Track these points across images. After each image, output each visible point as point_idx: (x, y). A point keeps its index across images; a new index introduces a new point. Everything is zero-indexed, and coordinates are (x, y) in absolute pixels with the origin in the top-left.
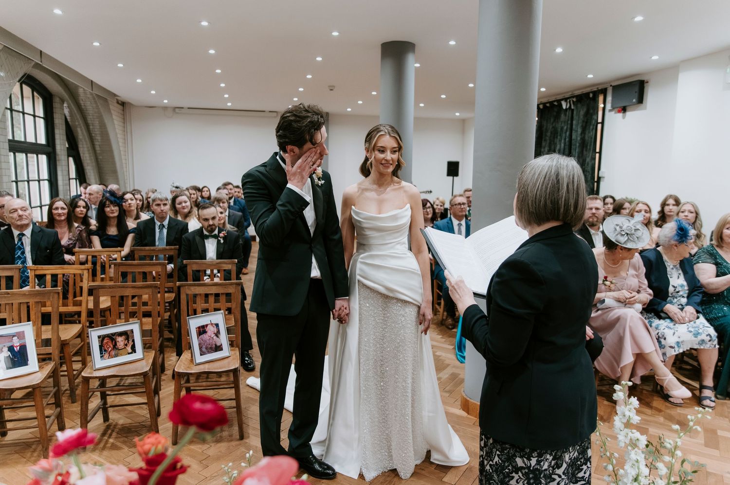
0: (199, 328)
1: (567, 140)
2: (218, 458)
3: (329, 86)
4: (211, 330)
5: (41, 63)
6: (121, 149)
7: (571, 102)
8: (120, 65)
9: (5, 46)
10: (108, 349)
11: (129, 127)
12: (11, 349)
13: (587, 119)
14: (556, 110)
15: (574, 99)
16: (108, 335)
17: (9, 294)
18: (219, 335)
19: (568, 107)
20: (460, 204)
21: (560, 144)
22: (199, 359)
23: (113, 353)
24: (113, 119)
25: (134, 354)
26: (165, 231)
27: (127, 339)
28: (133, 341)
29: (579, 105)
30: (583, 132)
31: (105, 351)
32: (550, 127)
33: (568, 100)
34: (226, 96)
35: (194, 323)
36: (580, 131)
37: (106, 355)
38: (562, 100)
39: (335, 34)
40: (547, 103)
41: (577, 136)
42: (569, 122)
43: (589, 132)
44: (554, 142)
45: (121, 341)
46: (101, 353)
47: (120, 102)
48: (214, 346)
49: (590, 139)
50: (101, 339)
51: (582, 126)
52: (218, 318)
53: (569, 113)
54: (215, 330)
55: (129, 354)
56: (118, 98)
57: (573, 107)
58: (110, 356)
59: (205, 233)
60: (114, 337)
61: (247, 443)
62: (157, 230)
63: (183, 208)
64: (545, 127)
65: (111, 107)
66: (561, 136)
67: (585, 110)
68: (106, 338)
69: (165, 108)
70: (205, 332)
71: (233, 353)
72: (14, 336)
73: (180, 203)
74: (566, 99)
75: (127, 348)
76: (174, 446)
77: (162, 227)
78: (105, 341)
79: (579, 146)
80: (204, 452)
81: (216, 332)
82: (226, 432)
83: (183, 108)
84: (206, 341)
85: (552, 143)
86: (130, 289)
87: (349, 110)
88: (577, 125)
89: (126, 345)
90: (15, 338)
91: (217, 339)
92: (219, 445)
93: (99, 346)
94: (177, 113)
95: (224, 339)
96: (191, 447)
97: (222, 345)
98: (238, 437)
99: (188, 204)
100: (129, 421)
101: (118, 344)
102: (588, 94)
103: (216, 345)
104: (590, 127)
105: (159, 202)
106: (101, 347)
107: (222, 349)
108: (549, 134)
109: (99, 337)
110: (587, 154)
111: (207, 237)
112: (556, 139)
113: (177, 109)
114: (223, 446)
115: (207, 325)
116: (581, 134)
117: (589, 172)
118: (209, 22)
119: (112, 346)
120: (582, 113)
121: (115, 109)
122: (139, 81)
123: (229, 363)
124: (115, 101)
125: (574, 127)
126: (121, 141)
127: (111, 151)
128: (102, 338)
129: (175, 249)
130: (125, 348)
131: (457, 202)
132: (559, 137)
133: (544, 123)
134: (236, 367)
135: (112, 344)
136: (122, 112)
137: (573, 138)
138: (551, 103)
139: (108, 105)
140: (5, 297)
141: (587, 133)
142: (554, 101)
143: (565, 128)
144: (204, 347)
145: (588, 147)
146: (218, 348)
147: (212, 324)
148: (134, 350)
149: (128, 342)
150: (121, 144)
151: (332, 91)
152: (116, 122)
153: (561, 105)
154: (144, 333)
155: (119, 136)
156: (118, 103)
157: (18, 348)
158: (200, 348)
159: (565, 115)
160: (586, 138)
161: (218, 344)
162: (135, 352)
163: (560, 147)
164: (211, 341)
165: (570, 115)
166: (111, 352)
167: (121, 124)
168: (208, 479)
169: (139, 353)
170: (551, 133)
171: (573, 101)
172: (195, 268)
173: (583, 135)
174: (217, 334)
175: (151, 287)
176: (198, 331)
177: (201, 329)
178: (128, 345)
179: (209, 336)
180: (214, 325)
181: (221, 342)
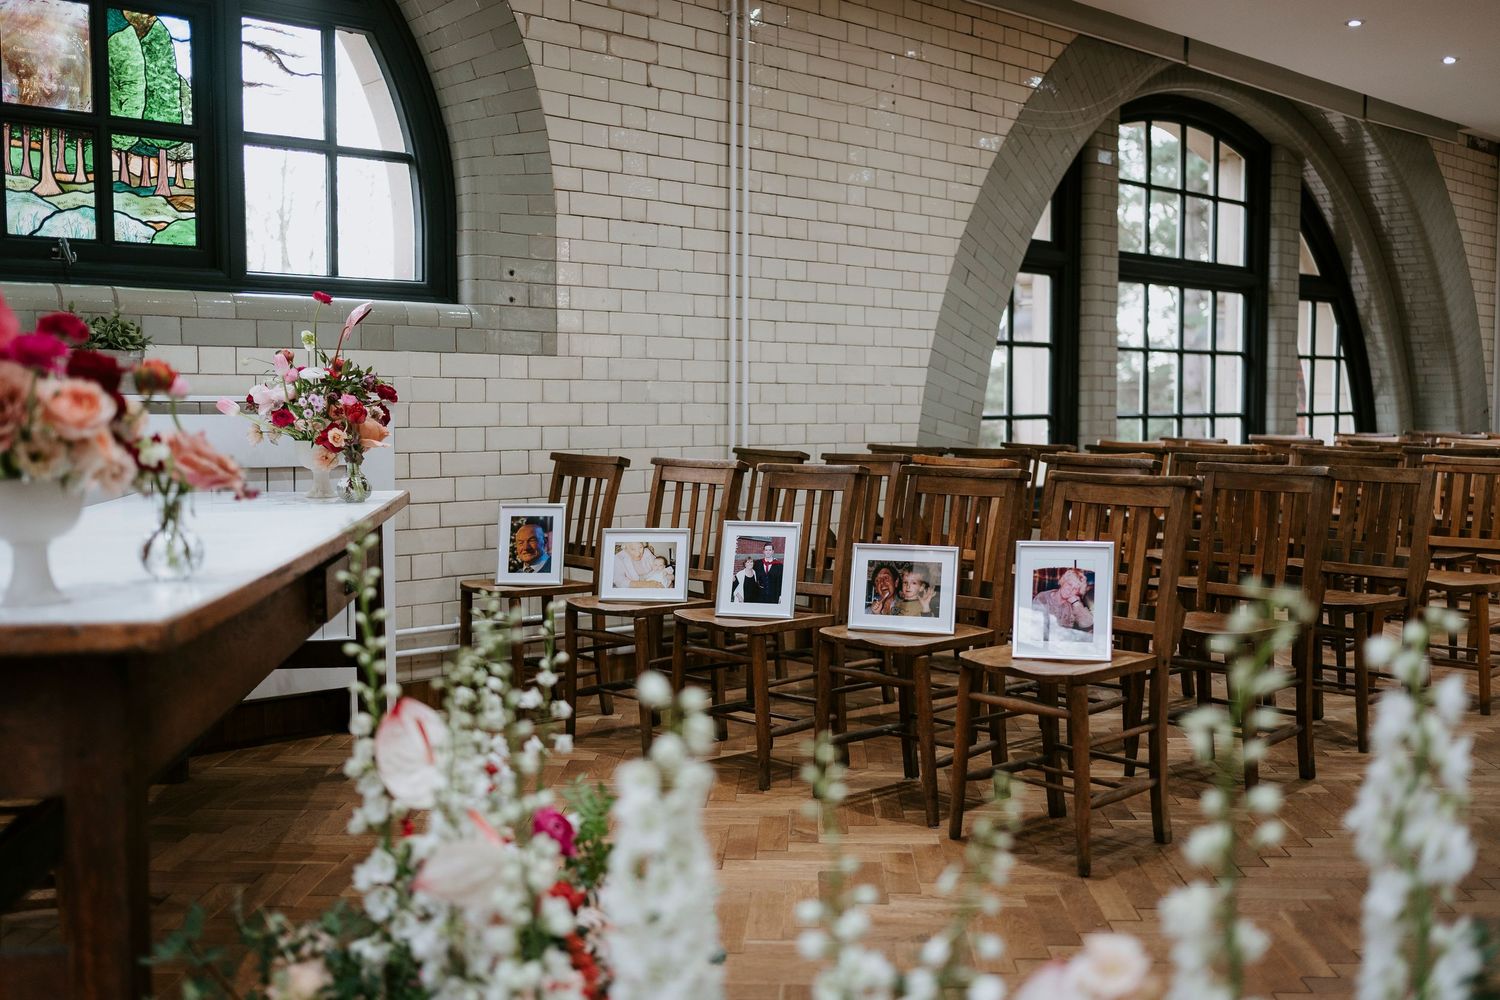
0: (1042, 572)
4: (1072, 585)
5: (1184, 63)
6: (1477, 274)
8: (1355, 24)
9: (1080, 34)
10: (884, 594)
12: (758, 565)
16: (889, 562)
17: (792, 471)
18: (1090, 603)
23: (892, 604)
25: (933, 619)
27: (927, 582)
28: (938, 590)
31: (877, 595)
35: (1031, 560)
37: (877, 606)
45: (912, 584)
46: (869, 599)
47: (1481, 144)
48: (1071, 625)
50: (873, 569)
52: (1097, 558)
54: (1083, 587)
55: (924, 615)
56: (1465, 131)
58: (885, 611)
60: (900, 571)
65: (1441, 157)
68: (883, 570)
70: (1055, 586)
72: (767, 543)
75: (922, 602)
78: (881, 575)
81: (1082, 592)
84: (1052, 608)
86: (970, 482)
89: (921, 594)
90: (768, 548)
91: (1085, 610)
93: (869, 582)
97: (1091, 627)
101: (904, 588)
106: (871, 585)
107: (1089, 639)
115: (1063, 571)
119: (891, 588)
121: (1459, 164)
124: (1463, 141)
126: (1474, 252)
128: (876, 567)
130: (918, 600)
135: (894, 586)
136: (1491, 172)
139: (1428, 153)
140: (787, 476)
146: (1080, 634)
147: (1077, 571)
148: (934, 611)
149: (927, 589)
150: (1473, 261)
152: (1455, 199)
155: (1466, 237)
156: (1472, 146)
157: (770, 566)
161: (1084, 621)
162: (937, 615)
164: (1065, 611)
166: (889, 601)
167: (1482, 205)
174: (1087, 598)
175: (1006, 479)
176: (1037, 579)
177: (1047, 577)
178: (925, 596)
179: (1063, 598)
180: (1082, 574)
181: (1091, 620)
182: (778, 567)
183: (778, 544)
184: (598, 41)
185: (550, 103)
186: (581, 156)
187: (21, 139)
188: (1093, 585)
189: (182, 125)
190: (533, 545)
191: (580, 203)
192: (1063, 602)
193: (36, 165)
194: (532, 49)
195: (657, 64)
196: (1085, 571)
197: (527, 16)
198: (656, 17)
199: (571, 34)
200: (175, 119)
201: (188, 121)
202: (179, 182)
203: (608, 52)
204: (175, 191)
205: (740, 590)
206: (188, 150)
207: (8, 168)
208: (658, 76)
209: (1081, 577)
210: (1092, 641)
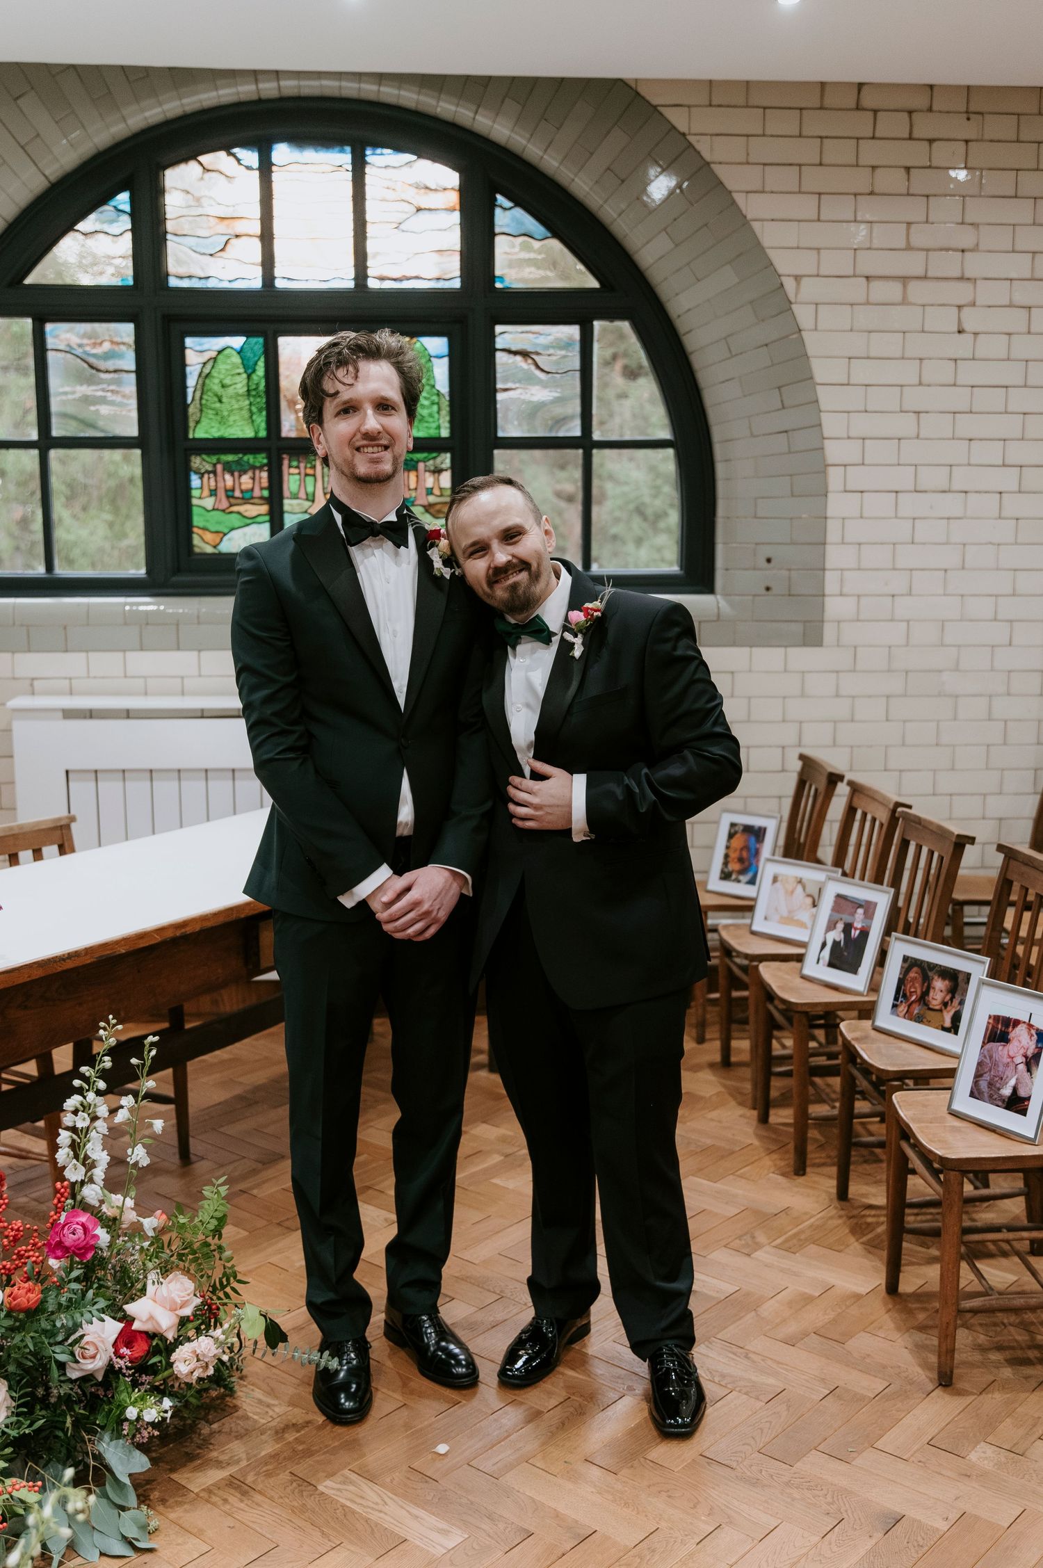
0: (997, 1019)
4: (1022, 1042)
10: (911, 996)
12: (848, 928)
16: (922, 962)
18: (1034, 1068)
22: (962, 1101)
23: (916, 1010)
25: (951, 1036)
27: (953, 992)
28: (962, 1003)
31: (905, 996)
35: (989, 1001)
37: (903, 1008)
45: (939, 989)
46: (896, 999)
48: (1010, 1091)
50: (906, 965)
54: (1032, 1048)
55: (944, 1029)
58: (909, 1016)
60: (930, 974)
68: (915, 969)
70: (1004, 1039)
72: (860, 906)
75: (945, 1013)
78: (912, 974)
81: (1030, 1054)
84: (995, 1065)
89: (945, 1004)
90: (860, 911)
91: (1027, 1075)
93: (899, 979)
97: (1028, 1099)
101: (931, 994)
103: (1015, 1091)
106: (901, 982)
107: (1023, 1112)
109: (906, 959)
115: (1017, 1023)
119: (919, 992)
130: (941, 1010)
135: (922, 989)
144: (987, 1077)
146: (1017, 1103)
147: (1030, 1026)
148: (953, 1026)
149: (952, 999)
157: (858, 932)
158: (978, 1076)
161: (1022, 1093)
162: (956, 1033)
164: (1007, 1072)
166: (914, 1005)
176: (990, 1027)
178: (949, 1008)
179: (1010, 1057)
180: (1033, 1032)
181: (1031, 1090)
182: (865, 934)
183: (869, 908)
184: (893, 291)
185: (821, 370)
186: (861, 425)
187: (298, 467)
189: (439, 439)
190: (745, 854)
191: (857, 477)
192: (1009, 1060)
193: (310, 489)
194: (803, 315)
195: (973, 304)
196: (1037, 1030)
197: (798, 278)
198: (975, 249)
199: (856, 289)
200: (432, 433)
201: (445, 433)
202: (437, 492)
203: (905, 302)
204: (432, 499)
205: (826, 953)
206: (446, 459)
207: (286, 493)
208: (971, 320)
209: (1032, 1035)
210: (1025, 1115)
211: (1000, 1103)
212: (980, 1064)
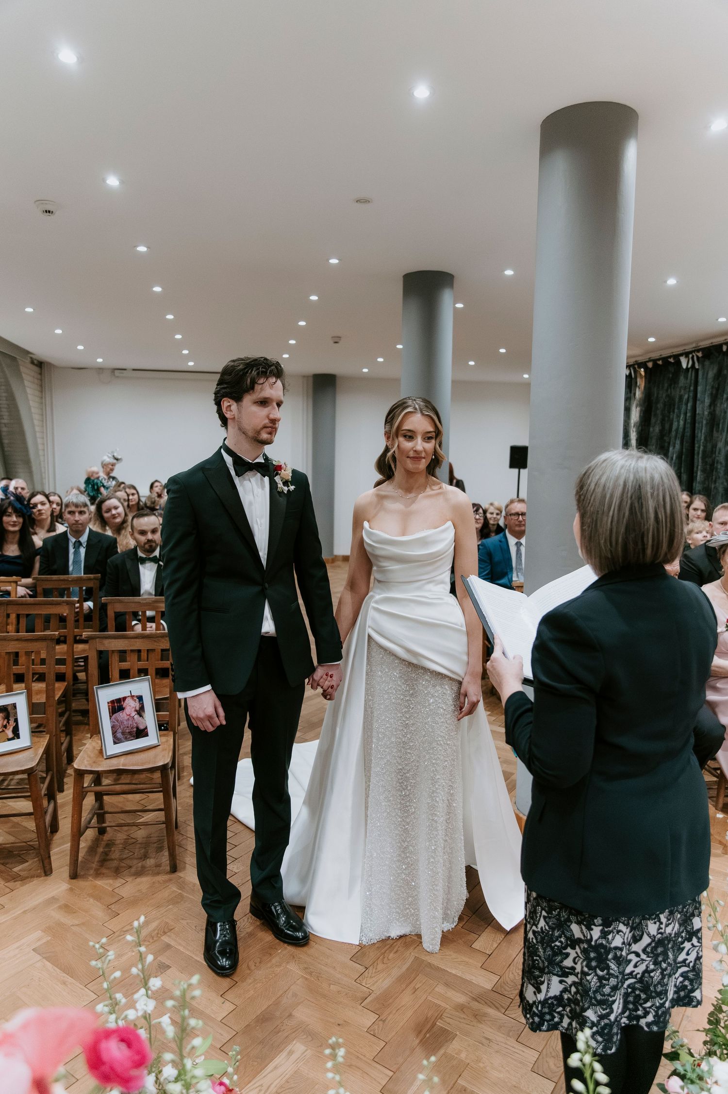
0: (112, 702)
1: (689, 415)
2: (134, 902)
3: (332, 337)
4: (131, 706)
6: (37, 429)
7: (695, 358)
8: (29, 310)
11: (48, 399)
13: (719, 385)
14: (672, 369)
15: (700, 354)
18: (143, 714)
19: (690, 366)
20: (518, 514)
21: (678, 422)
22: (112, 749)
24: (24, 386)
25: (16, 741)
26: (83, 551)
27: (7, 717)
28: (16, 720)
29: (707, 363)
30: (713, 404)
32: (663, 395)
33: (691, 356)
34: (185, 352)
35: (105, 696)
36: (707, 401)
38: (681, 355)
39: (334, 261)
40: (659, 360)
41: (703, 409)
42: (692, 388)
43: (721, 403)
44: (669, 417)
47: (35, 362)
48: (135, 730)
49: (723, 414)
51: (712, 394)
52: (142, 687)
53: (691, 375)
54: (137, 705)
55: (9, 740)
56: (31, 356)
57: (697, 366)
59: (140, 554)
61: (181, 878)
62: (72, 550)
63: (114, 517)
64: (655, 395)
65: (22, 369)
66: (679, 409)
67: (715, 371)
69: (100, 370)
70: (121, 709)
71: (164, 739)
73: (109, 510)
74: (686, 354)
75: (6, 731)
76: (72, 880)
77: (78, 544)
79: (707, 424)
80: (115, 890)
81: (138, 708)
82: (151, 860)
83: (125, 370)
84: (122, 722)
85: (666, 419)
86: (13, 643)
87: (365, 370)
88: (704, 391)
89: (5, 727)
91: (141, 719)
92: (139, 880)
94: (118, 377)
95: (150, 720)
96: (97, 882)
97: (146, 728)
98: (168, 868)
99: (121, 510)
100: (11, 839)
102: (720, 346)
103: (137, 728)
104: (723, 396)
105: (73, 509)
107: (147, 735)
108: (660, 405)
110: (718, 437)
111: (143, 561)
112: (672, 413)
113: (116, 371)
114: (144, 882)
115: (124, 699)
116: (710, 406)
117: (721, 463)
118: (148, 247)
120: (711, 374)
121: (28, 373)
122: (59, 331)
123: (156, 756)
124: (29, 359)
125: (699, 395)
126: (36, 417)
127: (22, 433)
129: (95, 579)
130: (3, 731)
131: (513, 512)
132: (676, 411)
133: (655, 390)
134: (166, 762)
136: (39, 376)
137: (697, 412)
138: (665, 359)
139: (18, 366)
141: (718, 405)
142: (670, 357)
143: (686, 396)
144: (120, 730)
145: (721, 426)
146: (141, 733)
147: (132, 697)
148: (16, 734)
149: (8, 722)
150: (36, 422)
151: (337, 344)
152: (29, 391)
153: (679, 363)
154: (33, 708)
155: (33, 410)
156: (32, 362)
158: (114, 733)
159: (686, 378)
160: (718, 412)
161: (142, 727)
162: (18, 737)
163: (678, 425)
164: (130, 722)
165: (693, 378)
167: (37, 393)
168: (117, 934)
169: (25, 739)
170: (665, 405)
171: (697, 357)
172: (119, 608)
173: (712, 408)
174: (141, 711)
175: (46, 639)
176: (111, 707)
177: (116, 704)
178: (8, 727)
179: (128, 715)
180: (135, 698)
181: (145, 724)
188: (143, 703)
192: (128, 717)
196: (137, 696)
209: (135, 700)
210: (148, 736)
211: (133, 738)
212: (112, 727)
